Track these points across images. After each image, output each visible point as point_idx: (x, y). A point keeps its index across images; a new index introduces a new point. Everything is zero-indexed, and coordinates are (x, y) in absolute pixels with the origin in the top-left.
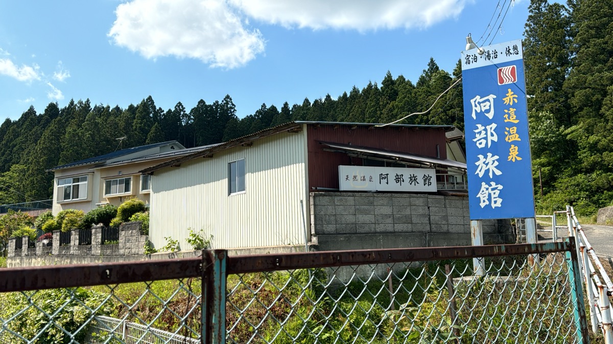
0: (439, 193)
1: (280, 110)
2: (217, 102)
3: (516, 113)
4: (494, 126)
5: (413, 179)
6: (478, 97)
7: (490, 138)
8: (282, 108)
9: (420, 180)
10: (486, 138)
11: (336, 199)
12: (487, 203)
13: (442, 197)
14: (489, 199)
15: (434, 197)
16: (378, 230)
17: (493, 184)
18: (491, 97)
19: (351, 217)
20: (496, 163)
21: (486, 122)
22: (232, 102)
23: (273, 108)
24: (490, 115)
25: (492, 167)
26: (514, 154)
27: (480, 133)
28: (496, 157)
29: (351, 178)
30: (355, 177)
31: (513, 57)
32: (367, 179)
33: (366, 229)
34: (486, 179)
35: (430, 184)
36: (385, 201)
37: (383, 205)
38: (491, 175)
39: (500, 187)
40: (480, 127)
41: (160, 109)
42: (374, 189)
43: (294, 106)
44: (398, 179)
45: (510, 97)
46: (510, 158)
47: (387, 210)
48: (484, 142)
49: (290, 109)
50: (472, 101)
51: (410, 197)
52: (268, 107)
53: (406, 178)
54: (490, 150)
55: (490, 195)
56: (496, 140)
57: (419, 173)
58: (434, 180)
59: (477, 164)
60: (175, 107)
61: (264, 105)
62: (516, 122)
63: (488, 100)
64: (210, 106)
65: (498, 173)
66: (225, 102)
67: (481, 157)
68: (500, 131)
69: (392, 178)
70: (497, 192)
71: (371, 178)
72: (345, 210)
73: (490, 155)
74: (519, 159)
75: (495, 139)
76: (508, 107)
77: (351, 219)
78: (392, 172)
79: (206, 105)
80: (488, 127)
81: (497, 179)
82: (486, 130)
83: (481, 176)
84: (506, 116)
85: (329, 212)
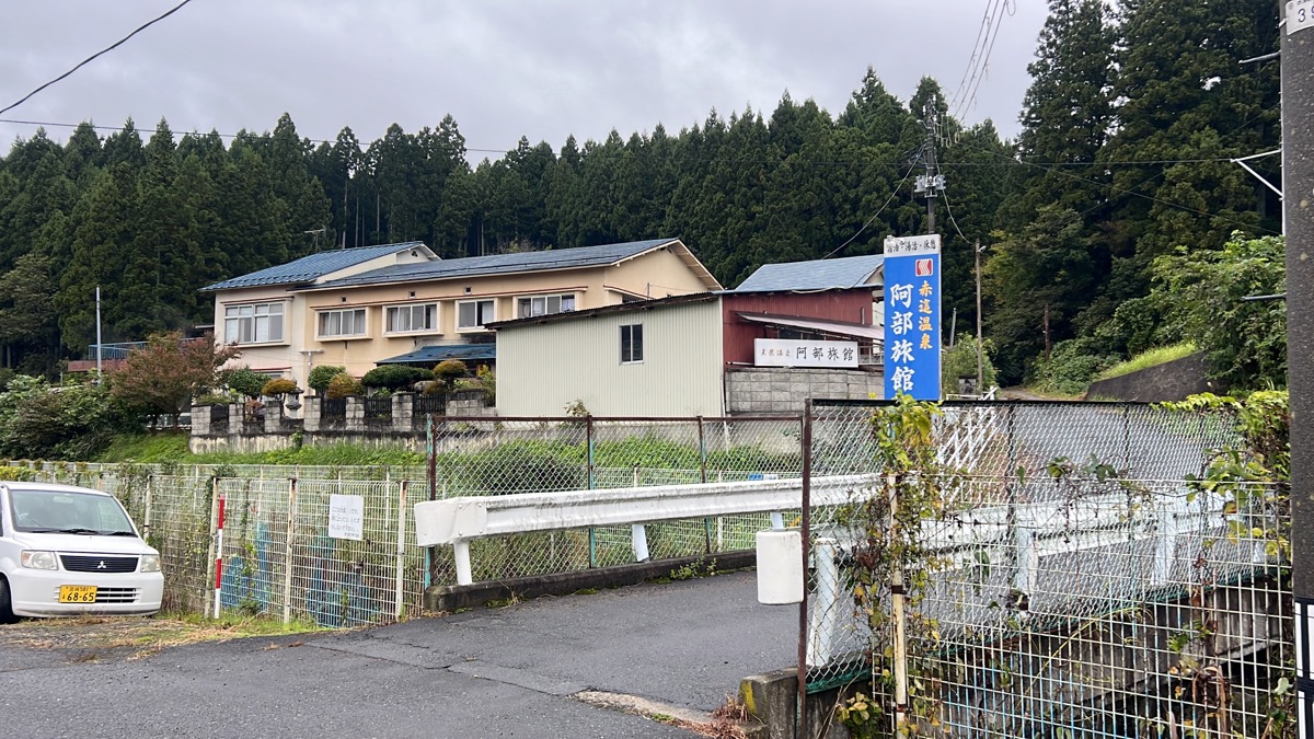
0: (860, 368)
1: (557, 153)
2: (427, 130)
3: (930, 304)
4: (910, 314)
5: (833, 353)
6: (897, 285)
7: (906, 326)
8: (564, 149)
9: (840, 354)
10: (902, 325)
11: (752, 375)
12: (900, 385)
13: (863, 373)
14: (902, 383)
15: (854, 372)
16: (794, 409)
17: (906, 368)
18: (909, 287)
19: (766, 394)
20: (910, 350)
21: (904, 310)
22: (456, 132)
23: (545, 150)
24: (907, 304)
25: (906, 353)
26: (925, 343)
27: (897, 320)
28: (911, 344)
29: (767, 352)
30: (771, 351)
31: (931, 251)
32: (784, 353)
33: (782, 408)
34: (900, 363)
35: (851, 358)
36: (803, 377)
37: (800, 382)
38: (905, 360)
39: (912, 372)
40: (898, 315)
41: (308, 141)
42: (791, 366)
43: (588, 145)
44: (817, 353)
45: (925, 289)
46: (922, 346)
47: (803, 387)
48: (900, 328)
49: (580, 151)
50: (892, 289)
51: (829, 373)
52: (533, 144)
53: (825, 352)
54: (905, 337)
55: (903, 379)
56: (911, 328)
57: (840, 346)
58: (855, 354)
59: (893, 349)
60: (339, 138)
61: (524, 142)
62: (930, 312)
63: (906, 290)
64: (411, 137)
65: (911, 358)
66: (442, 130)
67: (897, 342)
68: (915, 320)
69: (810, 352)
70: (910, 376)
71: (788, 352)
72: (761, 387)
73: (905, 341)
74: (930, 347)
75: (910, 326)
76: (923, 298)
77: (765, 396)
78: (810, 345)
79: (403, 137)
80: (905, 315)
81: (909, 364)
82: (902, 317)
83: (896, 360)
84: (921, 306)
85: (744, 389)
